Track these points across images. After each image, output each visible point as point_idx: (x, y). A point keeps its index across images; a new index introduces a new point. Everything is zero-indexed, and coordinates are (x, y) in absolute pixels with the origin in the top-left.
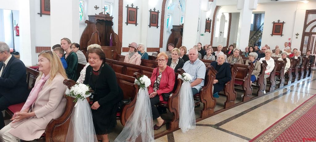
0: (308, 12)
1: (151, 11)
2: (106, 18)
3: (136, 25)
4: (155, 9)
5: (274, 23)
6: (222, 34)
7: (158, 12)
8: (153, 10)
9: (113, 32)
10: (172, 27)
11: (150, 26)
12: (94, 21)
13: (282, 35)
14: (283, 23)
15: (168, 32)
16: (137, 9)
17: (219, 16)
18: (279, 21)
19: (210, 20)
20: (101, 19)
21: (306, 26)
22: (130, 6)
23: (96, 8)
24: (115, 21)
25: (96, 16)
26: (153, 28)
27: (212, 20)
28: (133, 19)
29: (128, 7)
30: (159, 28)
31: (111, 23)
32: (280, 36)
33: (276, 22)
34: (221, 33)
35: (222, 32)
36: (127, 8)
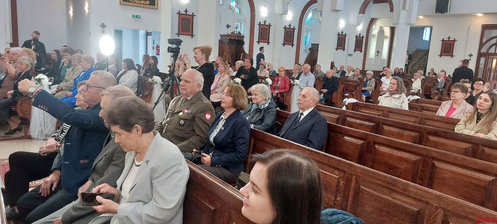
0: (485, 27)
1: (285, 28)
2: (238, 37)
3: (268, 44)
4: (290, 25)
5: (443, 41)
6: (379, 54)
7: (294, 29)
8: (288, 27)
9: (244, 52)
10: (311, 45)
11: (284, 45)
12: (226, 40)
13: (452, 56)
14: (454, 41)
15: (305, 51)
16: (269, 26)
17: (375, 31)
18: (449, 38)
19: (361, 36)
20: (233, 38)
21: (481, 45)
22: (262, 23)
23: (228, 26)
24: (246, 41)
25: (228, 35)
26: (288, 47)
27: (365, 36)
28: (265, 38)
29: (260, 24)
30: (295, 46)
31: (242, 43)
32: (451, 57)
33: (446, 39)
34: (378, 52)
35: (380, 51)
36: (258, 26)
